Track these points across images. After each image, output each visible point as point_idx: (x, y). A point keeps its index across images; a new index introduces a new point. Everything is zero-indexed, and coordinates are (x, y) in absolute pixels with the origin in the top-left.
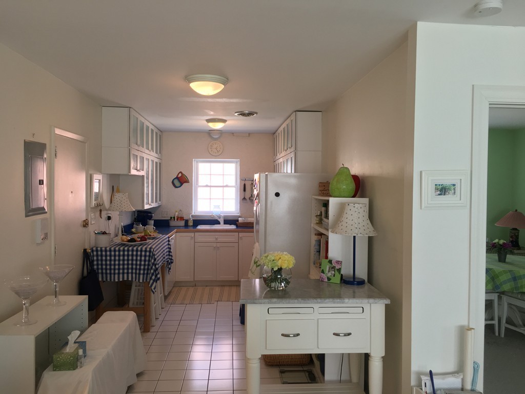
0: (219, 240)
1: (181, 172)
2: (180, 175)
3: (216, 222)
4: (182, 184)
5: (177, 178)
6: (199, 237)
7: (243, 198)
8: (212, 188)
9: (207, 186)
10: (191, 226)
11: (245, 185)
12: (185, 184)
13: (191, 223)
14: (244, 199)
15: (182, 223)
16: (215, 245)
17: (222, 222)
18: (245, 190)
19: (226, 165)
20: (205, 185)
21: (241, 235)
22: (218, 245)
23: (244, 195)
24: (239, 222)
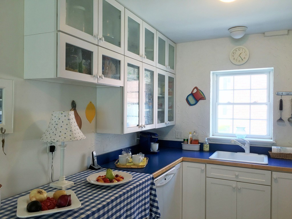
0: (241, 178)
1: (196, 88)
2: (195, 91)
4: (197, 101)
5: (192, 94)
6: (213, 171)
7: (279, 118)
8: (235, 106)
9: (229, 104)
10: (207, 152)
11: (281, 102)
12: (201, 102)
13: (206, 148)
14: (281, 120)
15: (197, 147)
16: (234, 184)
17: (247, 149)
19: (255, 77)
20: (226, 102)
21: (276, 175)
22: (240, 185)
23: (281, 115)
24: (273, 151)
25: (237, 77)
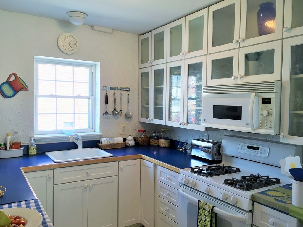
0: (92, 175)
1: (14, 74)
2: (13, 78)
3: (72, 146)
4: (16, 92)
5: (8, 82)
6: (61, 175)
7: (105, 111)
8: (58, 99)
9: (51, 96)
10: (34, 155)
11: (107, 96)
12: (20, 93)
13: (33, 151)
14: (106, 113)
15: (19, 152)
16: (86, 184)
17: (80, 145)
18: (107, 102)
20: (49, 94)
22: (91, 183)
23: (106, 108)
24: (104, 143)
25: (59, 67)
